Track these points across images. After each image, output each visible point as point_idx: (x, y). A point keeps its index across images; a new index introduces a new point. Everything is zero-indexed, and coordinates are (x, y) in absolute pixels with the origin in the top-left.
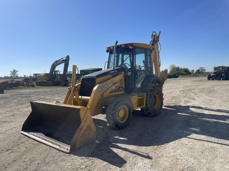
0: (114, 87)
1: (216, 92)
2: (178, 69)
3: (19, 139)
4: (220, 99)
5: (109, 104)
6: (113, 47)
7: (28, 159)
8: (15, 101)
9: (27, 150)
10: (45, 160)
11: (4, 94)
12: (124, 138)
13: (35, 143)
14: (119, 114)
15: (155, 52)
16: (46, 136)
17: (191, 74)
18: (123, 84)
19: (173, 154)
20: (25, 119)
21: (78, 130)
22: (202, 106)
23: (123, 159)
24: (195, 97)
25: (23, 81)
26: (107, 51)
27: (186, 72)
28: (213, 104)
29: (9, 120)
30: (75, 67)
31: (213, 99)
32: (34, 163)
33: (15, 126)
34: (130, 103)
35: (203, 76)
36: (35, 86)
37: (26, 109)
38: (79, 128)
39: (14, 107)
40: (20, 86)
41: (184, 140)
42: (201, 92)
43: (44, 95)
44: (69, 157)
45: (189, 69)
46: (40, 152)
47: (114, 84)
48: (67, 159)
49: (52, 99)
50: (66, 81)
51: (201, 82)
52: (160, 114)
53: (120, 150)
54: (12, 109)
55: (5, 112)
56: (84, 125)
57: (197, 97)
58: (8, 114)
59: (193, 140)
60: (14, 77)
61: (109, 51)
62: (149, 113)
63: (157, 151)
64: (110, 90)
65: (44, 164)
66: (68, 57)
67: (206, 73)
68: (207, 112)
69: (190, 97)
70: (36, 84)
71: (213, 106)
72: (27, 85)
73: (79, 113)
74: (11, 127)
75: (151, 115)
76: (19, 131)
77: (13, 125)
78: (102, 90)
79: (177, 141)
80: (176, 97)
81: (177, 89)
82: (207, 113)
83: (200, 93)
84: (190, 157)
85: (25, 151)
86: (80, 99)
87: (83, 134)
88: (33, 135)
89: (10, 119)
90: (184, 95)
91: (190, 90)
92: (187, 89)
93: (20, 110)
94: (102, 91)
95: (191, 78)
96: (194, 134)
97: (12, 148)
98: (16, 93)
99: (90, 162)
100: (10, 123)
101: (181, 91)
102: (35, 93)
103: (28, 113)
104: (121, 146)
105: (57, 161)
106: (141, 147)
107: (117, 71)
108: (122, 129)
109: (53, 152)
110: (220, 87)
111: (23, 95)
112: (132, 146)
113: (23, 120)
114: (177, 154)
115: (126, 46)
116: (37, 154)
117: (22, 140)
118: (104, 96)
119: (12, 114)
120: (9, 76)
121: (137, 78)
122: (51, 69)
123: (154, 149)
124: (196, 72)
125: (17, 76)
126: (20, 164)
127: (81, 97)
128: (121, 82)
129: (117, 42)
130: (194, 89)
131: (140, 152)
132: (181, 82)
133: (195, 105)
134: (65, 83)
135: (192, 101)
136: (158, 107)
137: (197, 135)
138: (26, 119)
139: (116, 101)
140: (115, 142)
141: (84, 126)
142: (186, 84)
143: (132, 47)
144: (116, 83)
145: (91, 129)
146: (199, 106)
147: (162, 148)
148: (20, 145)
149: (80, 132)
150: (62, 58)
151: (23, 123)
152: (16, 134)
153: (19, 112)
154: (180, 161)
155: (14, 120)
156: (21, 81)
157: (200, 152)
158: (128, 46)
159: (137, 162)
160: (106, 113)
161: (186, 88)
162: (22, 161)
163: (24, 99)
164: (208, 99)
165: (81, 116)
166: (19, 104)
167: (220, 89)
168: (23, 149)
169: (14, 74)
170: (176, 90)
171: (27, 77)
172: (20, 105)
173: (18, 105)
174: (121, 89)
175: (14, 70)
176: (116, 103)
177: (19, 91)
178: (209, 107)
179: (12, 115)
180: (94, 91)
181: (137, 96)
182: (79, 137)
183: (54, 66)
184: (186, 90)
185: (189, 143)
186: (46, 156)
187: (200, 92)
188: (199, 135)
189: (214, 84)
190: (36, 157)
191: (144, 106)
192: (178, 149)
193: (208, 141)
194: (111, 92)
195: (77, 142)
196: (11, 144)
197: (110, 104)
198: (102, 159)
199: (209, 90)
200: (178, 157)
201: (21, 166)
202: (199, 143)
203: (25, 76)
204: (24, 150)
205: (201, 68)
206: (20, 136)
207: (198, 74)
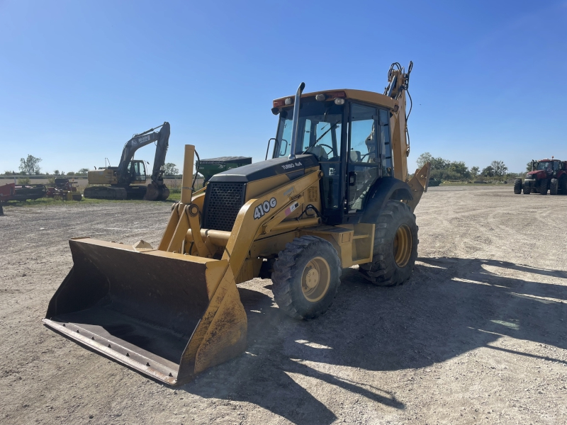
0: (292, 208)
1: (541, 224)
2: (439, 164)
3: (38, 341)
4: (555, 244)
5: (281, 252)
6: (292, 99)
7: (61, 400)
8: (32, 235)
9: (60, 373)
10: (108, 406)
11: (5, 217)
12: (321, 344)
13: (82, 353)
14: (307, 279)
15: (396, 116)
16: (112, 333)
17: (471, 179)
18: (316, 200)
19: (461, 396)
20: (57, 285)
21: (201, 323)
22: (513, 261)
23: (326, 407)
24: (489, 235)
25: (52, 184)
26: (275, 111)
27: (458, 171)
28: (541, 256)
29: (14, 287)
30: (190, 150)
31: (538, 243)
32: (79, 414)
33: (29, 303)
34: (335, 251)
35: (500, 184)
36: (83, 198)
37: (59, 259)
38: (204, 317)
39: (29, 251)
40: (45, 197)
41: (482, 354)
42: (503, 223)
43: (105, 222)
44: (176, 399)
45: (466, 166)
46: (95, 381)
47: (293, 200)
48: (170, 404)
49: (124, 232)
50: (162, 188)
51: (499, 198)
52: (408, 279)
53: (314, 381)
54: (23, 256)
55: (3, 264)
56: (215, 308)
57: (497, 237)
58: (12, 271)
59: (507, 353)
60: (30, 175)
61: (281, 110)
62: (381, 277)
63: (415, 385)
64: (282, 215)
65: (106, 419)
66: (166, 127)
67: (509, 175)
68: (528, 277)
69: (478, 237)
70: (85, 193)
71: (542, 261)
72: (63, 196)
73: (204, 277)
74: (17, 306)
75: (386, 283)
76: (41, 318)
77: (23, 300)
78: (263, 214)
79: (465, 357)
80: (442, 235)
81: (441, 214)
82: (530, 281)
83: (502, 227)
84: (510, 406)
85: (54, 376)
86: (204, 238)
87: (213, 334)
88: (78, 332)
89: (17, 283)
90: (463, 230)
91: (474, 218)
92: (466, 214)
93: (44, 260)
94: (261, 216)
95: (472, 187)
96: (507, 338)
97: (18, 366)
98: (34, 215)
99: (235, 414)
100: (17, 294)
101: (453, 219)
102: (82, 217)
103: (64, 267)
104: (317, 369)
105: (142, 409)
106: (371, 372)
107: (300, 164)
108: (313, 318)
109: (131, 380)
110: (548, 212)
111: (50, 221)
112: (345, 368)
113: (50, 288)
114: (472, 396)
115: (326, 99)
116: (88, 387)
117: (45, 344)
118: (268, 231)
119: (21, 269)
120: (18, 171)
121: (353, 184)
122: (122, 157)
123: (406, 379)
124: (483, 173)
125: (37, 173)
126: (40, 417)
127: (206, 232)
128: (311, 193)
129: (303, 86)
130: (486, 216)
131: (370, 386)
132: (450, 197)
133: (494, 259)
134: (157, 193)
135: (485, 247)
136: (405, 261)
137: (515, 341)
138: (59, 285)
139: (300, 244)
140: (297, 355)
141: (216, 313)
142: (462, 203)
143: (343, 102)
144: (299, 196)
145: (233, 321)
146: (506, 260)
147: (428, 377)
148: (42, 359)
149: (206, 328)
150: (152, 130)
151: (52, 294)
152: (31, 325)
153: (39, 266)
154: (484, 416)
155: (27, 288)
156: (48, 185)
157: (533, 392)
158: (331, 97)
159: (365, 416)
160: (273, 277)
161: (463, 212)
162: (44, 406)
163: (53, 231)
164: (526, 241)
165: (208, 285)
166: (41, 243)
167: (549, 216)
168: (48, 371)
169: (29, 166)
170: (440, 218)
171: (63, 174)
172: (43, 248)
173: (38, 246)
174: (311, 211)
175: (31, 156)
176: (299, 251)
177: (43, 211)
178: (531, 264)
179: (22, 272)
180: (241, 216)
181: (352, 232)
182: (204, 341)
183: (130, 149)
184: (464, 217)
185: (499, 362)
186: (111, 394)
187: (501, 224)
188: (521, 341)
189: (532, 204)
190: (85, 395)
191: (370, 259)
192: (472, 380)
193: (547, 359)
194: (285, 221)
195: (197, 355)
196: (18, 356)
197: (283, 251)
198: (267, 408)
199: (523, 220)
200: (477, 406)
201: (44, 421)
202: (527, 364)
203: (57, 172)
204: (51, 373)
205: (495, 162)
206: (42, 333)
207: (488, 177)
